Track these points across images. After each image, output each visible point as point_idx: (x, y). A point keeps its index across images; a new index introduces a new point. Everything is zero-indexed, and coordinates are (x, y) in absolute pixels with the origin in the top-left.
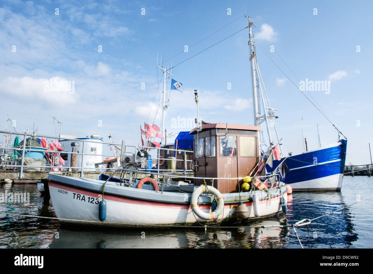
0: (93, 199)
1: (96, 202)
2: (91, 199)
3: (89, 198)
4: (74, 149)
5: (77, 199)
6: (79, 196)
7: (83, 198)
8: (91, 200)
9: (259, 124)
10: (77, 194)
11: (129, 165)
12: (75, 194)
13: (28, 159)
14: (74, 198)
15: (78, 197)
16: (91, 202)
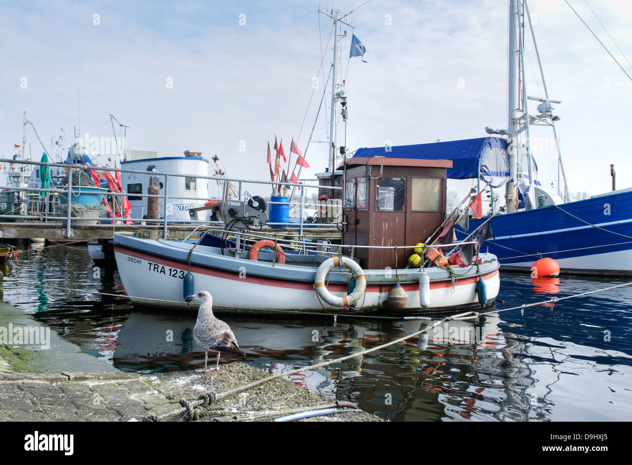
0: (175, 272)
1: (179, 276)
2: (174, 271)
3: (171, 270)
4: (153, 180)
5: (154, 271)
6: (156, 266)
7: (163, 270)
8: (173, 273)
9: (516, 132)
10: (154, 263)
11: (235, 221)
12: (151, 264)
13: (77, 206)
14: (150, 270)
15: (155, 268)
16: (173, 276)
